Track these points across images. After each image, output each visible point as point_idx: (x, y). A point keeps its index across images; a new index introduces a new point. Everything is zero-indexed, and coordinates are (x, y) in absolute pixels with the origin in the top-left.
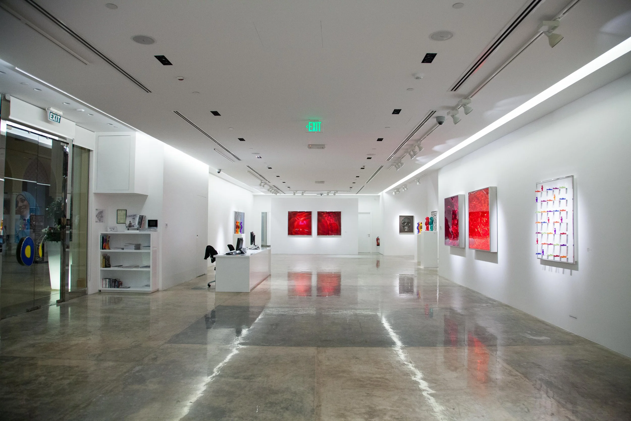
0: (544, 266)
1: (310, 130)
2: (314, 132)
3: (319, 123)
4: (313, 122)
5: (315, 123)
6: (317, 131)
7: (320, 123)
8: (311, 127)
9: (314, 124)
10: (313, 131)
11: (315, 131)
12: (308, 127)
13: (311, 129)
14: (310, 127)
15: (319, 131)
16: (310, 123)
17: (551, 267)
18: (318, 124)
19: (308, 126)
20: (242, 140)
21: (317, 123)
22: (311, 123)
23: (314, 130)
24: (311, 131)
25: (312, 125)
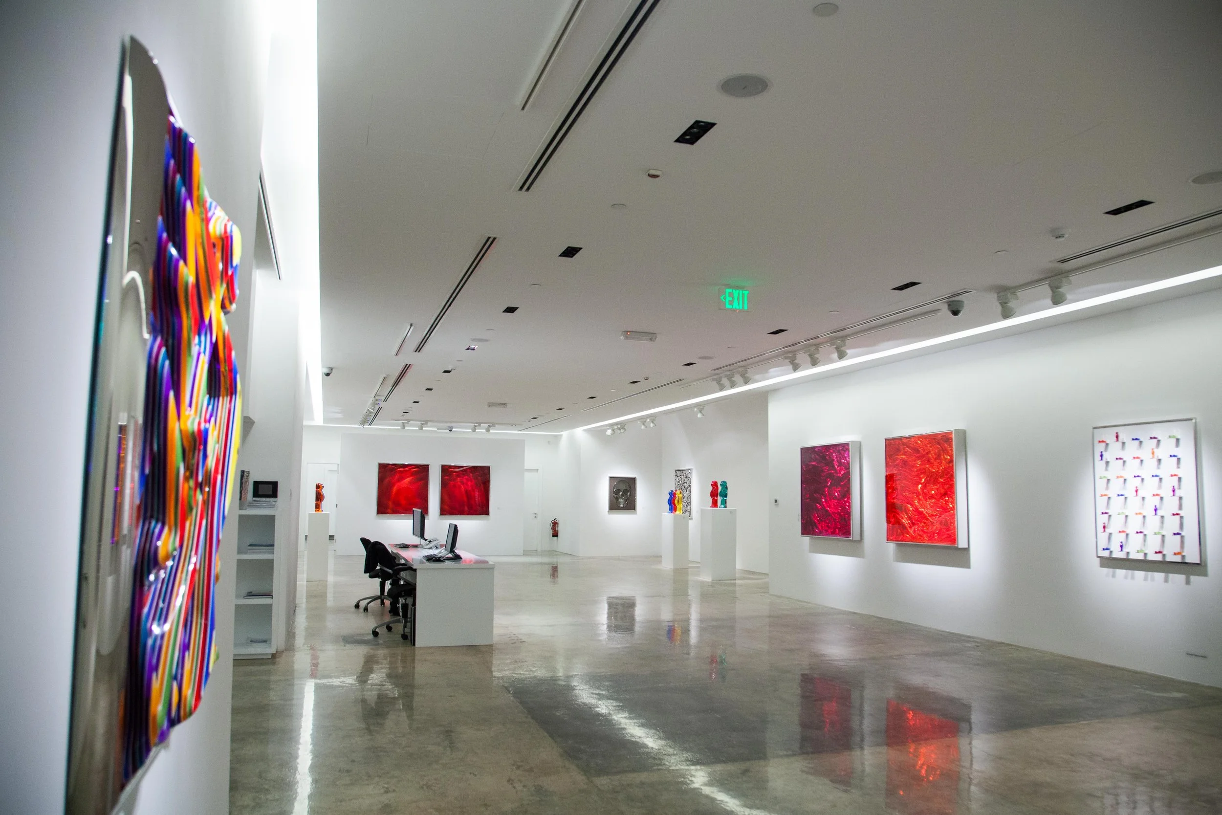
0: (1111, 570)
1: (728, 306)
2: (735, 310)
3: (744, 292)
4: (734, 291)
5: (738, 291)
6: (741, 308)
7: (746, 293)
8: (731, 299)
9: (736, 293)
10: (734, 307)
11: (738, 308)
12: (725, 298)
13: (731, 303)
14: (728, 299)
15: (746, 308)
16: (728, 291)
17: (1130, 572)
18: (743, 295)
19: (723, 296)
20: (511, 310)
21: (741, 291)
22: (730, 290)
23: (736, 306)
24: (730, 307)
25: (731, 295)
